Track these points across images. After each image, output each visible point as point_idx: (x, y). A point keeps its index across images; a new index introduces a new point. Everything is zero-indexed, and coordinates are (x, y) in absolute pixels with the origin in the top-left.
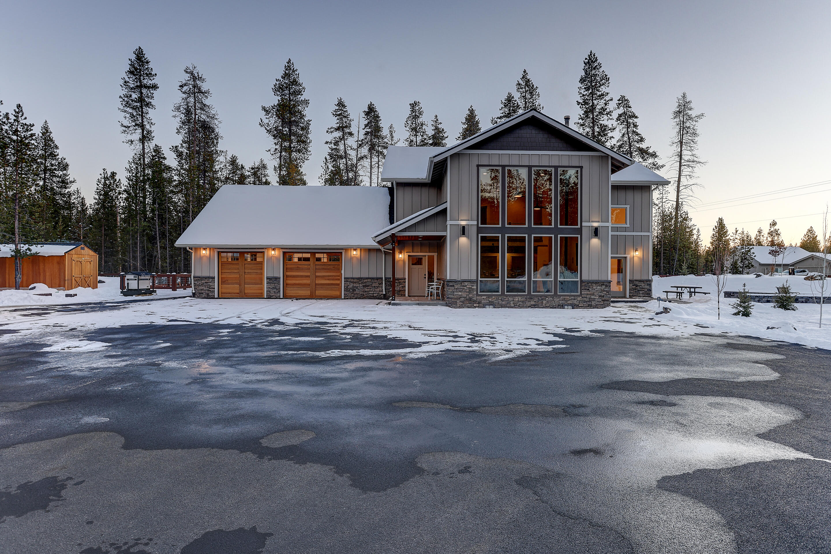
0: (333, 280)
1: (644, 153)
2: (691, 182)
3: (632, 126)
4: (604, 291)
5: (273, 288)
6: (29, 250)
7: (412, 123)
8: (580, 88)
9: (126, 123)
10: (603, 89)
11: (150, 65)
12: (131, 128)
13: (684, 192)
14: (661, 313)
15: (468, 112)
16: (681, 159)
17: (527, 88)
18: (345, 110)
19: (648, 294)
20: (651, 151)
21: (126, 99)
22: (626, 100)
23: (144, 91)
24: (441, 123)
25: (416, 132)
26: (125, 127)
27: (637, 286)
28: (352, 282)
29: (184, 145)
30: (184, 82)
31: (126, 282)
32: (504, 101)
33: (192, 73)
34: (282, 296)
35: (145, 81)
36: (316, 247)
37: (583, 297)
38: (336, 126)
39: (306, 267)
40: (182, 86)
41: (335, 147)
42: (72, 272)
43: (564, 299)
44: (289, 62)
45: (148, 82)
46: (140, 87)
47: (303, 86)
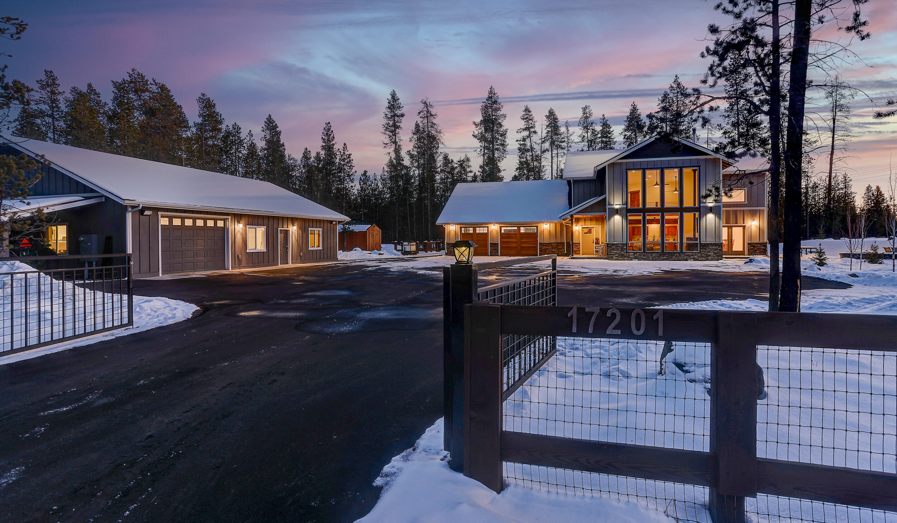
0: (532, 244)
4: (718, 250)
5: (494, 250)
6: (349, 228)
7: (584, 123)
9: (386, 141)
11: (400, 101)
12: (388, 145)
13: (837, 165)
14: (748, 262)
15: (631, 108)
16: (834, 135)
17: (679, 90)
18: (530, 114)
19: (764, 253)
21: (386, 126)
23: (396, 119)
24: (608, 120)
25: (588, 129)
26: (385, 144)
27: (754, 247)
28: (544, 245)
29: (415, 149)
30: (421, 110)
31: (404, 247)
33: (425, 103)
34: (499, 254)
35: (396, 112)
36: (521, 223)
37: (702, 254)
38: (523, 127)
39: (515, 236)
40: (419, 113)
41: (523, 143)
42: (370, 241)
43: (688, 255)
44: (491, 88)
45: (399, 112)
46: (394, 116)
47: (501, 104)
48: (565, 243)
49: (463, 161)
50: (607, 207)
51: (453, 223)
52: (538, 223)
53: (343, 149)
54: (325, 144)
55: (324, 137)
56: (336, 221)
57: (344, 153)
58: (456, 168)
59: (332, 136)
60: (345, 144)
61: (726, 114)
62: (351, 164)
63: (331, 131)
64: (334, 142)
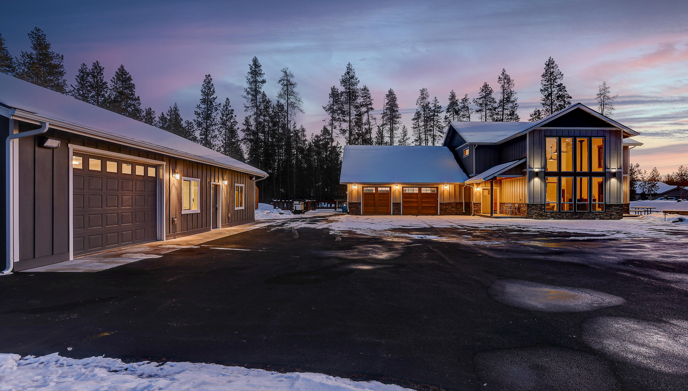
0: (432, 204)
4: (619, 209)
5: (397, 209)
7: (422, 102)
8: (542, 81)
9: (248, 105)
10: (559, 81)
11: (262, 68)
12: (249, 108)
14: (678, 221)
17: (505, 81)
18: (368, 93)
19: (627, 212)
21: (249, 90)
23: (258, 84)
24: (438, 102)
26: (246, 107)
28: (444, 205)
30: (281, 78)
31: (294, 206)
33: (285, 72)
34: (402, 214)
36: (419, 184)
37: (607, 213)
39: (416, 196)
40: (280, 81)
43: (595, 215)
44: (349, 64)
45: (259, 79)
46: (256, 82)
47: (358, 80)
48: (464, 203)
50: (528, 170)
51: (356, 183)
52: (439, 184)
53: (225, 103)
54: (205, 97)
55: (204, 90)
56: (255, 177)
57: (227, 108)
59: (212, 90)
60: (227, 99)
62: (234, 120)
63: (211, 85)
64: (214, 96)
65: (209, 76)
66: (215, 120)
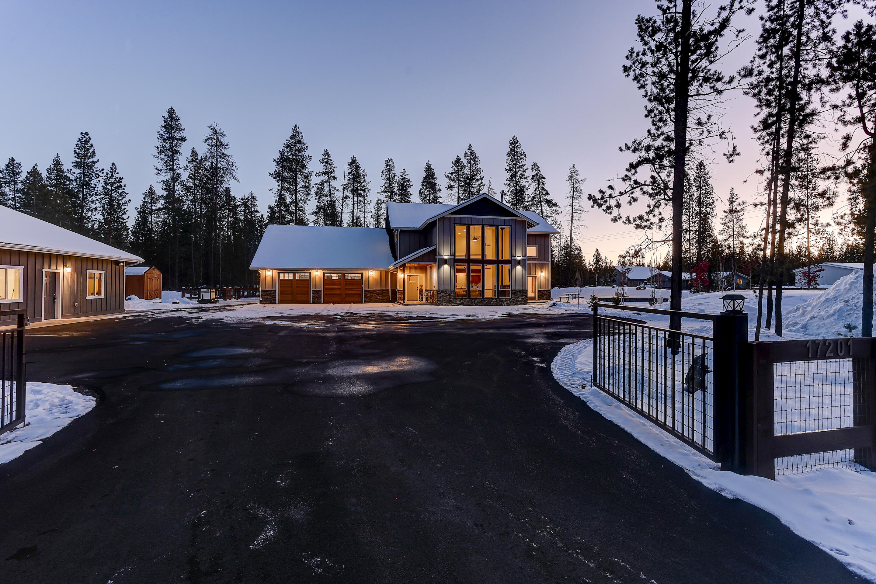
0: (357, 291)
1: (549, 202)
2: (580, 224)
3: (541, 183)
4: (524, 296)
5: (317, 297)
7: (387, 175)
8: (507, 160)
9: (160, 167)
10: (522, 162)
11: (180, 122)
12: (162, 171)
13: (575, 231)
14: (552, 306)
15: (426, 166)
17: (472, 157)
18: (330, 159)
19: (549, 298)
20: (553, 202)
21: (161, 149)
22: (537, 166)
23: (175, 142)
24: (407, 175)
25: (390, 182)
26: (159, 170)
27: (542, 293)
28: (369, 292)
29: (189, 180)
30: (208, 137)
31: (201, 294)
32: (454, 162)
33: (214, 129)
34: (322, 302)
35: (175, 134)
36: (344, 270)
37: (513, 300)
38: (322, 171)
39: (338, 282)
40: (206, 140)
41: (321, 187)
42: (148, 287)
43: (502, 301)
44: (296, 126)
45: (178, 135)
46: (171, 138)
47: (306, 145)
48: (390, 290)
49: (247, 199)
50: (437, 257)
51: (269, 268)
52: (363, 270)
53: (110, 170)
54: (79, 160)
55: (78, 151)
56: (123, 262)
57: (112, 175)
58: (239, 205)
59: (91, 151)
60: (114, 164)
61: (508, 183)
62: (123, 190)
63: (89, 145)
64: (94, 159)
65: (87, 133)
66: (96, 189)
